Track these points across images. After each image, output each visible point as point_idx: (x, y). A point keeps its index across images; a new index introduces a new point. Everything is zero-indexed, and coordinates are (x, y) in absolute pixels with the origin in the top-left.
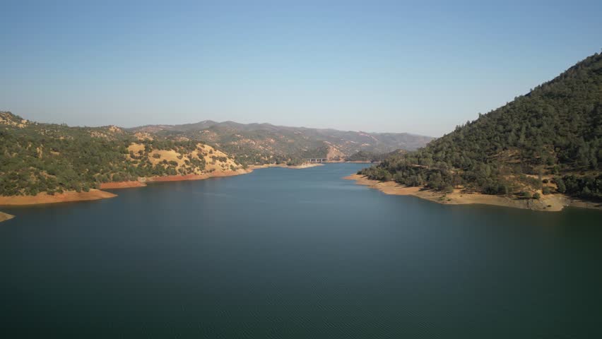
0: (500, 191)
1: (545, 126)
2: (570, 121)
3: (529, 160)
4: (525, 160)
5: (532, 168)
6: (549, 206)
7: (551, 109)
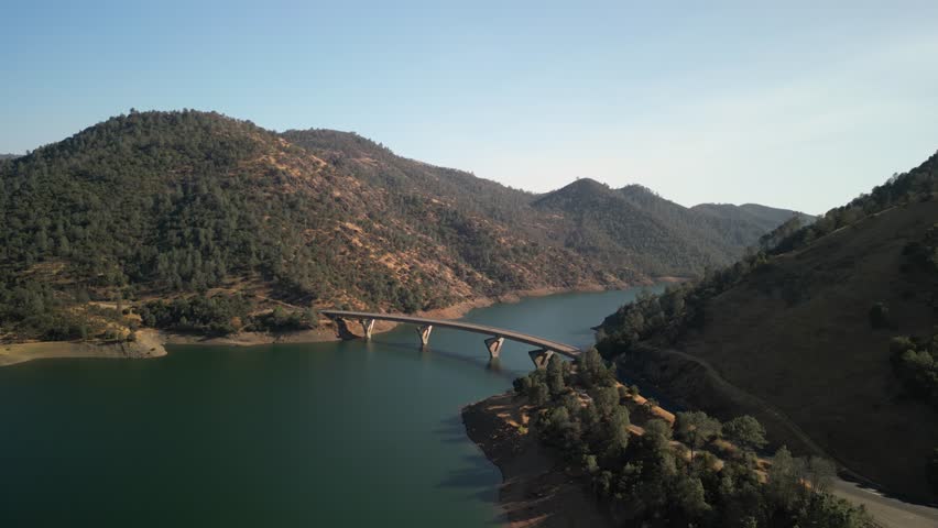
0: (74, 334)
1: (95, 225)
2: (127, 220)
3: (89, 279)
4: (82, 279)
5: (94, 292)
6: (153, 350)
7: (95, 199)
